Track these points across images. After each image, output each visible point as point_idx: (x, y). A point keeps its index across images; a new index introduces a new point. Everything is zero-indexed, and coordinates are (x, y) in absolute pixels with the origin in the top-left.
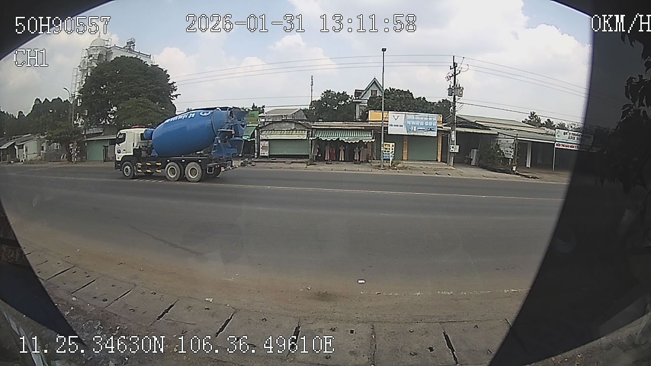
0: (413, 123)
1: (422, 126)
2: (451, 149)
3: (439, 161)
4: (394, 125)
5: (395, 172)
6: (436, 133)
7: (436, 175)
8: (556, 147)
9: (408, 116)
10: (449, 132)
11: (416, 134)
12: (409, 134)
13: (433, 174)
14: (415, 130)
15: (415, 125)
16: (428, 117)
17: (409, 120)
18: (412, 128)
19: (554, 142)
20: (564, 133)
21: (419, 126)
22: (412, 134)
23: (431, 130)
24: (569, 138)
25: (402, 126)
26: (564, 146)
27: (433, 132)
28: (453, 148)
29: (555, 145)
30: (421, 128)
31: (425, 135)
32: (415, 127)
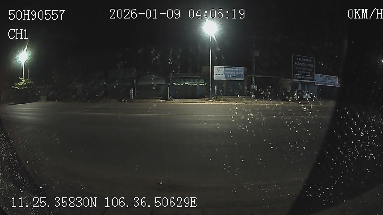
1: (234, 74)
3: (246, 94)
4: (218, 75)
5: (219, 103)
6: (243, 78)
7: (245, 104)
8: (315, 84)
9: (226, 68)
10: (251, 77)
11: (231, 79)
12: (227, 79)
13: (242, 103)
14: (230, 77)
15: (230, 74)
16: (238, 69)
17: (227, 71)
19: (314, 82)
20: (321, 76)
22: (229, 79)
23: (240, 77)
24: (323, 79)
25: (223, 75)
26: (320, 83)
27: (242, 78)
28: (254, 87)
29: (315, 83)
30: (234, 76)
31: (236, 80)
32: (230, 75)
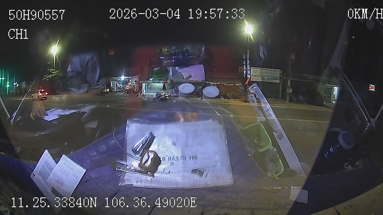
0: (266, 74)
2: (288, 91)
3: (280, 97)
6: (279, 81)
9: (262, 70)
10: (287, 80)
11: (267, 81)
12: (263, 81)
16: (274, 71)
17: (263, 72)
18: (265, 77)
21: (269, 76)
22: (265, 81)
23: (276, 79)
25: (259, 76)
28: (289, 90)
30: (270, 78)
31: (272, 82)
